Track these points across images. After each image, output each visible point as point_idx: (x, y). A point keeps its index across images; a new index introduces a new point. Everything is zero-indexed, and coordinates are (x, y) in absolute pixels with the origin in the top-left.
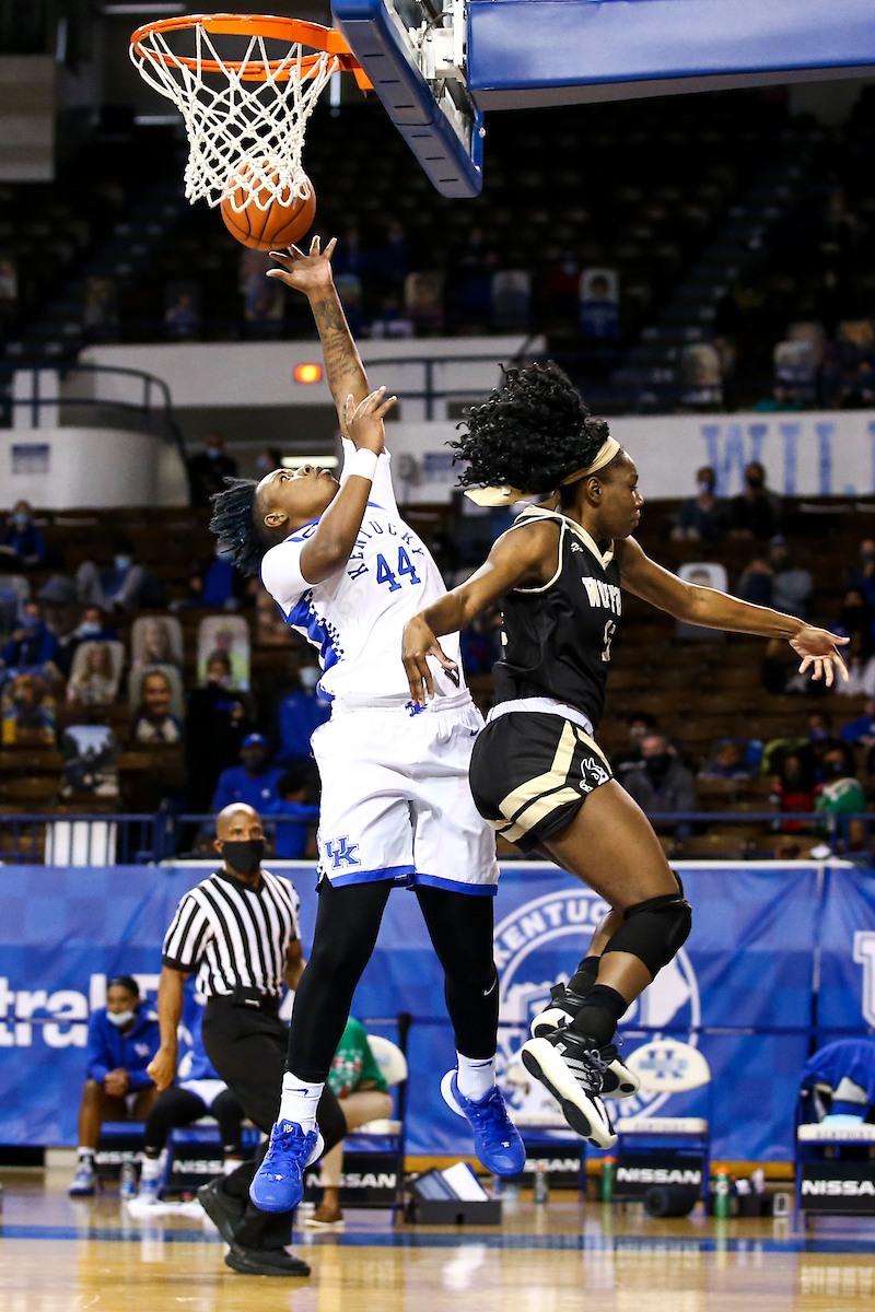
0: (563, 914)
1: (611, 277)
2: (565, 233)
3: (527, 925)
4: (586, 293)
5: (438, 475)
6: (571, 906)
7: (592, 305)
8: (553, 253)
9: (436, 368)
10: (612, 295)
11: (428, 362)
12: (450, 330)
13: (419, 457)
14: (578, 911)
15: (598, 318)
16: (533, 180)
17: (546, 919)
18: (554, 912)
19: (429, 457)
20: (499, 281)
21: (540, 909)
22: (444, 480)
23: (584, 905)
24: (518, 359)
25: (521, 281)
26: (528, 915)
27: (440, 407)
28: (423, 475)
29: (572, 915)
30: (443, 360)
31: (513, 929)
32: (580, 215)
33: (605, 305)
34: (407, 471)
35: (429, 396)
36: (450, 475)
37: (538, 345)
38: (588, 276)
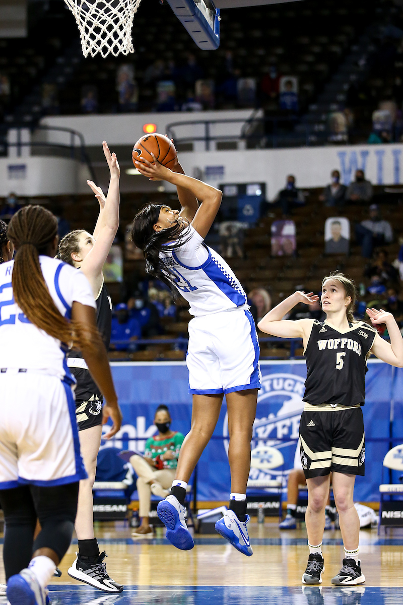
0: (271, 386)
1: (294, 80)
2: (273, 59)
4: (283, 88)
5: (212, 177)
6: (275, 382)
7: (285, 94)
8: (266, 69)
9: (211, 125)
10: (295, 89)
11: (207, 123)
12: (218, 107)
13: (203, 168)
14: (278, 384)
15: (288, 100)
16: (257, 34)
17: (264, 388)
18: (267, 385)
19: (207, 169)
20: (241, 83)
22: (215, 179)
23: (281, 381)
24: (250, 121)
25: (251, 83)
27: (213, 144)
28: (205, 176)
29: (275, 386)
30: (214, 122)
32: (280, 51)
33: (292, 94)
35: (207, 139)
36: (217, 176)
37: (260, 114)
38: (283, 80)
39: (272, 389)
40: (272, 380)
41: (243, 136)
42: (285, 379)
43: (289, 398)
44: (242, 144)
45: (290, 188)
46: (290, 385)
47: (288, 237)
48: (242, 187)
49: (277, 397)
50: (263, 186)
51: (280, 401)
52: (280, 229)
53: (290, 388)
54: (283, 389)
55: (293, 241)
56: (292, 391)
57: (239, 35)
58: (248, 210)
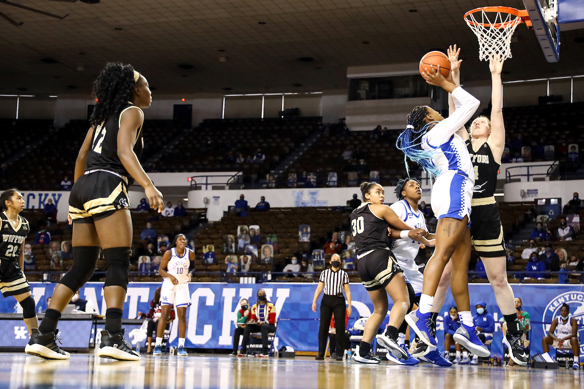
0: (570, 297)
1: (576, 146)
2: (564, 136)
3: (559, 300)
4: (570, 150)
5: (531, 195)
6: (572, 295)
7: (571, 153)
8: (560, 142)
9: (530, 168)
10: (577, 151)
11: (528, 167)
12: (533, 161)
13: (526, 191)
14: (574, 297)
15: (573, 156)
16: (555, 124)
17: (565, 299)
18: (567, 297)
19: (528, 190)
20: (546, 148)
21: (563, 296)
22: (532, 196)
23: (575, 295)
24: (551, 166)
25: (552, 148)
26: (560, 298)
27: (531, 178)
28: (527, 195)
29: (572, 298)
30: (532, 166)
31: (556, 301)
32: (567, 132)
33: (576, 153)
34: (523, 194)
35: (528, 175)
36: (534, 195)
37: (557, 163)
38: (570, 146)
39: (570, 299)
40: (570, 295)
41: (548, 174)
42: (577, 295)
43: (581, 305)
44: (548, 178)
45: (575, 199)
46: (580, 297)
47: (575, 223)
48: (548, 200)
49: (573, 303)
50: (560, 200)
51: (575, 306)
52: (571, 219)
53: (581, 299)
54: (577, 300)
55: (579, 225)
56: (582, 301)
57: (545, 125)
58: (551, 213)
